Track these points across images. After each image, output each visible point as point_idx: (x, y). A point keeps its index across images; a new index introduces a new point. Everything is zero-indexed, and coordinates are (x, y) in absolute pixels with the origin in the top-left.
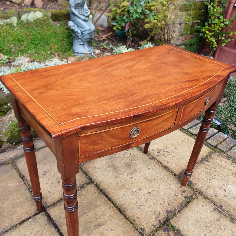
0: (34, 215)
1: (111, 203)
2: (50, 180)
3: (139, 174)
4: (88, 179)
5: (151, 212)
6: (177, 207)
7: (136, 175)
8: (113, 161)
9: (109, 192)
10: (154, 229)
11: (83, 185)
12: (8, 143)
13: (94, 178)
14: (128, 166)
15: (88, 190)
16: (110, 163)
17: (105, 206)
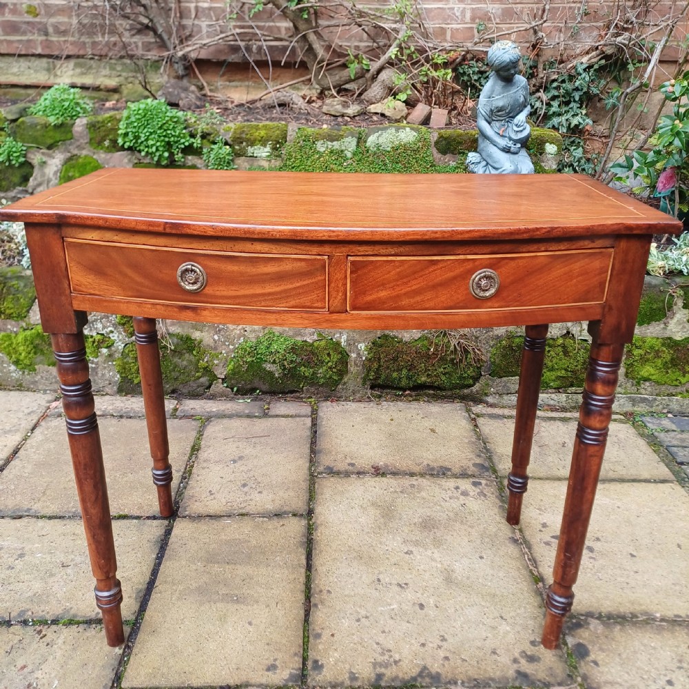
0: (148, 518)
1: (304, 575)
2: (234, 475)
3: (436, 555)
4: (306, 507)
5: (378, 644)
6: (465, 680)
7: (429, 553)
8: (400, 500)
9: (321, 551)
10: (348, 683)
11: (285, 513)
12: (225, 385)
13: (319, 509)
14: (427, 525)
15: (283, 525)
16: (386, 499)
17: (287, 572)
